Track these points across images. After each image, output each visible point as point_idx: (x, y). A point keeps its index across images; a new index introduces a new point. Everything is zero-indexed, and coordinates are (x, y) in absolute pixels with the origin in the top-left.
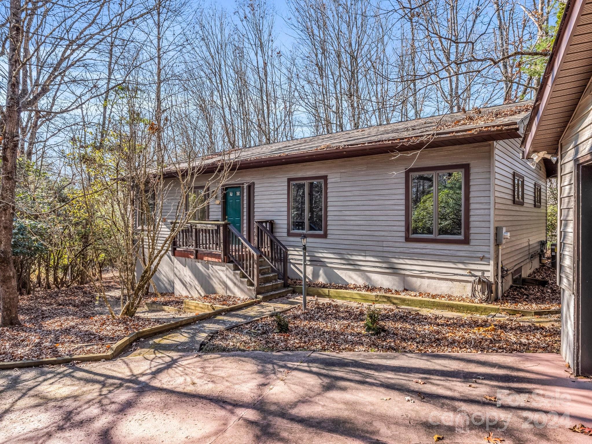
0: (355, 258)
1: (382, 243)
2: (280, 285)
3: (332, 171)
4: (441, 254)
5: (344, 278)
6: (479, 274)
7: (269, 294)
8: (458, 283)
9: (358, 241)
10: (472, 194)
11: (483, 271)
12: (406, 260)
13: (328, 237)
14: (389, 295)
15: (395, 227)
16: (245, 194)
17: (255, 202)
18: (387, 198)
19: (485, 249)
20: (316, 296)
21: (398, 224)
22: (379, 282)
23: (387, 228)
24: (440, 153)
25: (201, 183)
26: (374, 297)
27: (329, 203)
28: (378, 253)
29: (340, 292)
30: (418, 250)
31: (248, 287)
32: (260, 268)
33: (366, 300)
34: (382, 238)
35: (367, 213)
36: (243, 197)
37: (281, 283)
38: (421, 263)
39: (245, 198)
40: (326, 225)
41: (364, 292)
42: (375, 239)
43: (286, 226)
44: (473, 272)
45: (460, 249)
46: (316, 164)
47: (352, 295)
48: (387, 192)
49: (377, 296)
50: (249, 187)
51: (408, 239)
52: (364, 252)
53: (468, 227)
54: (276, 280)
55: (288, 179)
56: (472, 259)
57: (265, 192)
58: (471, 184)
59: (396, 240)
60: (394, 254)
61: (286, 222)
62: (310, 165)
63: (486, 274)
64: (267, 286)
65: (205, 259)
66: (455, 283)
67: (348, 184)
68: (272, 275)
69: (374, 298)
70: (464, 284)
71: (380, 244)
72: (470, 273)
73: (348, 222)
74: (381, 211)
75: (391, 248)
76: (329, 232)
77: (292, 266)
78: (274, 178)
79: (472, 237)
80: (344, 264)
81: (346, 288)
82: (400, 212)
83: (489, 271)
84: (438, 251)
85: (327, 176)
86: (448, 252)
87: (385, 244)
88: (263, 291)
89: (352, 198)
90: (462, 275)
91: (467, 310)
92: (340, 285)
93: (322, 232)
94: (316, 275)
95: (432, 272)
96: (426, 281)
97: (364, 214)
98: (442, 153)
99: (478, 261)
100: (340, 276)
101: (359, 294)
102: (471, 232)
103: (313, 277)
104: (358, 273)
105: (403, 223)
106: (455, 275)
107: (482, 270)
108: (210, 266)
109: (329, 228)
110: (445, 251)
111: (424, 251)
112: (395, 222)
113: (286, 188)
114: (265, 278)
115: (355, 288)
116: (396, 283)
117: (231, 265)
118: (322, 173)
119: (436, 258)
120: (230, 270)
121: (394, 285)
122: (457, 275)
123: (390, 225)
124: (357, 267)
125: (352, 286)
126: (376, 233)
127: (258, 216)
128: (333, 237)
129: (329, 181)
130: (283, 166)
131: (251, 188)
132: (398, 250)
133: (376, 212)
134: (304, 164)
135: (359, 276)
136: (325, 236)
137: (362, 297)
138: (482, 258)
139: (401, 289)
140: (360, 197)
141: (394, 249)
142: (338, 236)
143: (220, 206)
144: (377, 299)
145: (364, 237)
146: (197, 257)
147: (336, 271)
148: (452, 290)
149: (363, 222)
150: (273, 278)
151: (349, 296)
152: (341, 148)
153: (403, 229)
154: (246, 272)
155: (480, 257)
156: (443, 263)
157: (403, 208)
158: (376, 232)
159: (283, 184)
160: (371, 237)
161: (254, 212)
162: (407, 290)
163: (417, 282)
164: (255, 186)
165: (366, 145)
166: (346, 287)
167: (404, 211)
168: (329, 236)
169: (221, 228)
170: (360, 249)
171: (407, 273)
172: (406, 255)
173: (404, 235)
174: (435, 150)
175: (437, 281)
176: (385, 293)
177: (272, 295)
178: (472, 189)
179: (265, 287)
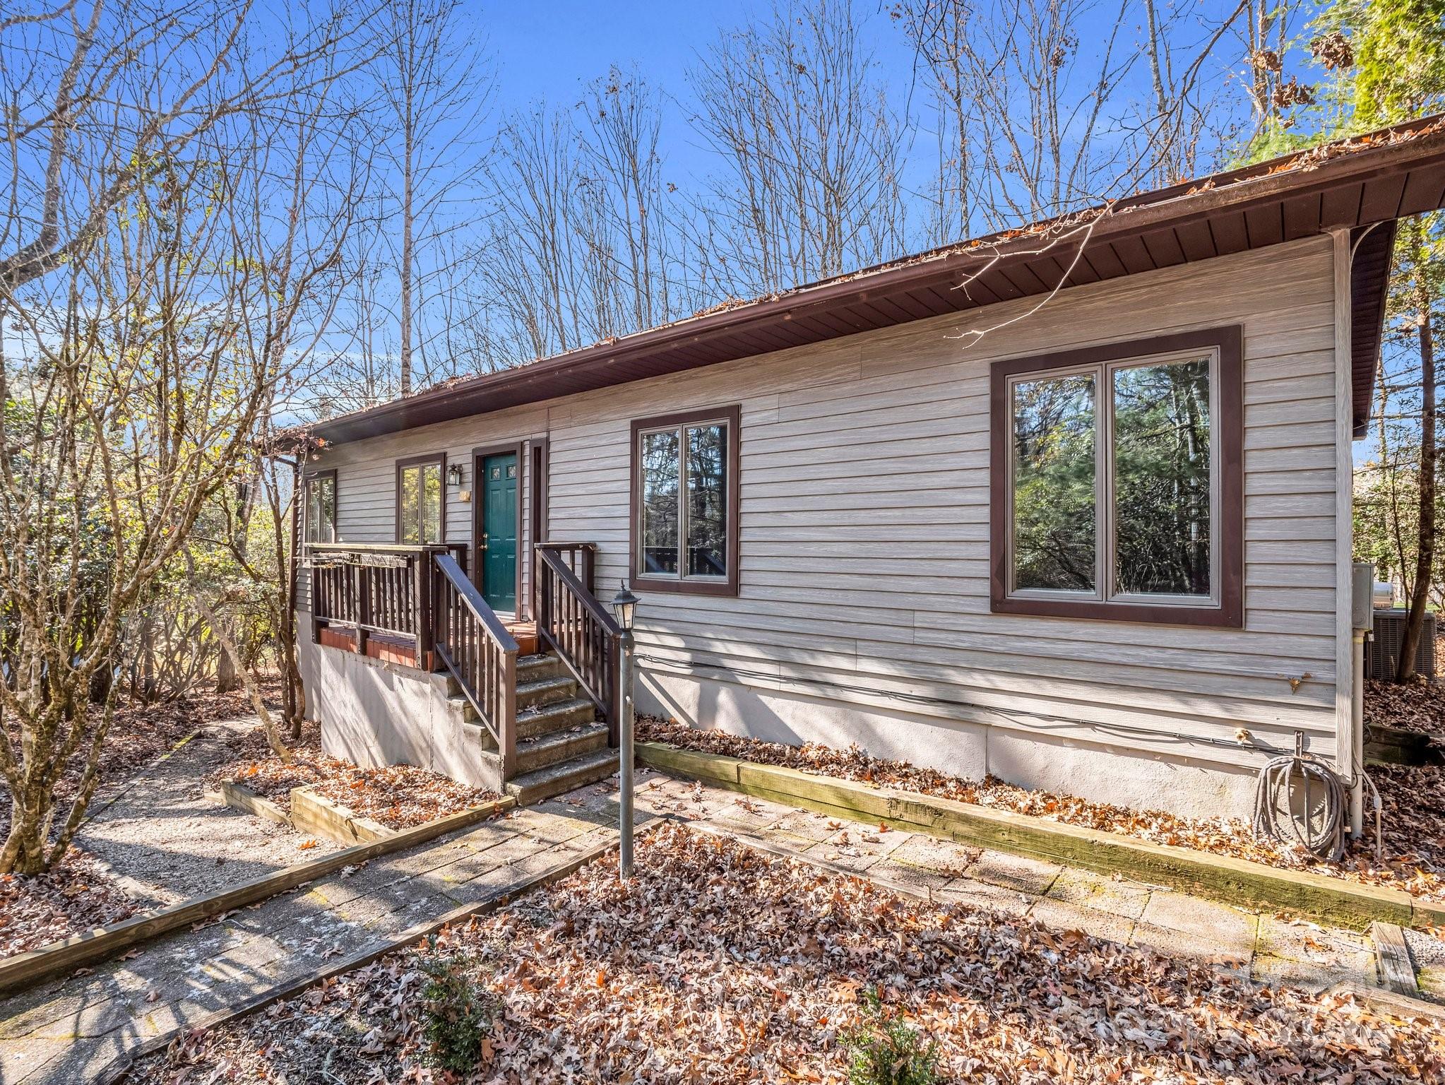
0: (823, 661)
1: (909, 615)
2: (594, 742)
3: (756, 391)
4: (1125, 660)
5: (789, 722)
6: (1288, 742)
7: (545, 779)
8: (1194, 771)
9: (834, 609)
10: (1252, 440)
11: (1303, 735)
12: (992, 677)
13: (742, 595)
14: (934, 800)
15: (953, 565)
16: (527, 473)
17: (551, 494)
18: (928, 467)
19: (1315, 647)
20: (698, 784)
21: (964, 555)
22: (900, 746)
23: (926, 567)
24: (1122, 296)
25: (429, 447)
26: (886, 807)
27: (744, 488)
28: (896, 648)
29: (771, 775)
30: (1040, 644)
31: (486, 753)
32: (522, 690)
33: (860, 813)
34: (911, 598)
35: (862, 517)
36: (522, 479)
37: (600, 735)
38: (1049, 689)
39: (527, 482)
40: (737, 558)
41: (849, 783)
42: (886, 601)
43: (626, 560)
44: (1257, 735)
45: (1203, 646)
46: (709, 373)
47: (813, 792)
48: (927, 446)
49: (894, 802)
50: (537, 452)
51: (1000, 605)
52: (853, 644)
53: (1235, 564)
54: (585, 724)
55: (633, 422)
56: (1255, 683)
57: (575, 465)
58: (1249, 399)
59: (959, 609)
60: (951, 654)
61: (626, 548)
62: (691, 378)
63: (1317, 746)
64: (548, 749)
65: (382, 657)
66: (1182, 769)
67: (803, 427)
68: (572, 709)
69: (884, 810)
70: (1219, 775)
71: (905, 618)
72: (1248, 736)
73: (801, 546)
74: (908, 512)
75: (943, 635)
76: (745, 578)
77: (642, 677)
78: (598, 422)
79: (1253, 600)
80: (789, 680)
81: (793, 763)
82: (972, 511)
83: (1330, 734)
84: (1114, 649)
85: (738, 407)
86: (1154, 653)
87: (920, 619)
88: (532, 766)
89: (812, 470)
90: (1214, 743)
91: (1258, 897)
92: (776, 747)
93: (723, 580)
94: (707, 706)
95: (1093, 725)
96: (1068, 758)
97: (852, 521)
98: (1129, 297)
99: (1282, 693)
100: (776, 717)
101: (836, 790)
102: (1250, 581)
103: (700, 716)
104: (831, 710)
105: (984, 551)
106: (1182, 739)
107: (1298, 731)
108: (395, 678)
109: (744, 565)
110: (1142, 652)
111: (1060, 649)
112: (953, 546)
113: (627, 449)
114: (548, 718)
115: (823, 763)
116: (959, 753)
117: (442, 679)
118: (725, 399)
119: (1107, 674)
120: (438, 692)
121: (951, 758)
122: (1191, 739)
123: (938, 555)
124: (831, 693)
125: (813, 754)
126: (890, 584)
127: (558, 533)
128: (759, 593)
129: (745, 421)
130: (621, 386)
131: (540, 454)
132: (966, 640)
133: (889, 513)
134: (676, 375)
135: (836, 722)
136: (733, 590)
137: (846, 799)
138: (1299, 685)
139: (977, 776)
140: (838, 467)
141: (952, 636)
142: (770, 590)
143: (469, 507)
144: (895, 814)
145: (851, 594)
146: (364, 651)
147: (765, 699)
148: (1170, 794)
149: (849, 545)
150: (579, 717)
151: (800, 794)
152: (775, 298)
153: (985, 569)
154: (481, 704)
155: (1290, 680)
156: (1134, 695)
157: (985, 497)
158: (892, 580)
159: (620, 440)
160: (873, 595)
161: (548, 520)
162: (998, 782)
163: (1035, 755)
164: (552, 449)
165: (857, 277)
166: (793, 756)
167: (987, 510)
168: (745, 592)
169: (417, 564)
170: (838, 632)
171: (999, 721)
172: (996, 658)
173: (987, 591)
174: (1100, 289)
175: (1109, 756)
176: (923, 790)
177: (556, 782)
178: (1253, 417)
179: (539, 751)
